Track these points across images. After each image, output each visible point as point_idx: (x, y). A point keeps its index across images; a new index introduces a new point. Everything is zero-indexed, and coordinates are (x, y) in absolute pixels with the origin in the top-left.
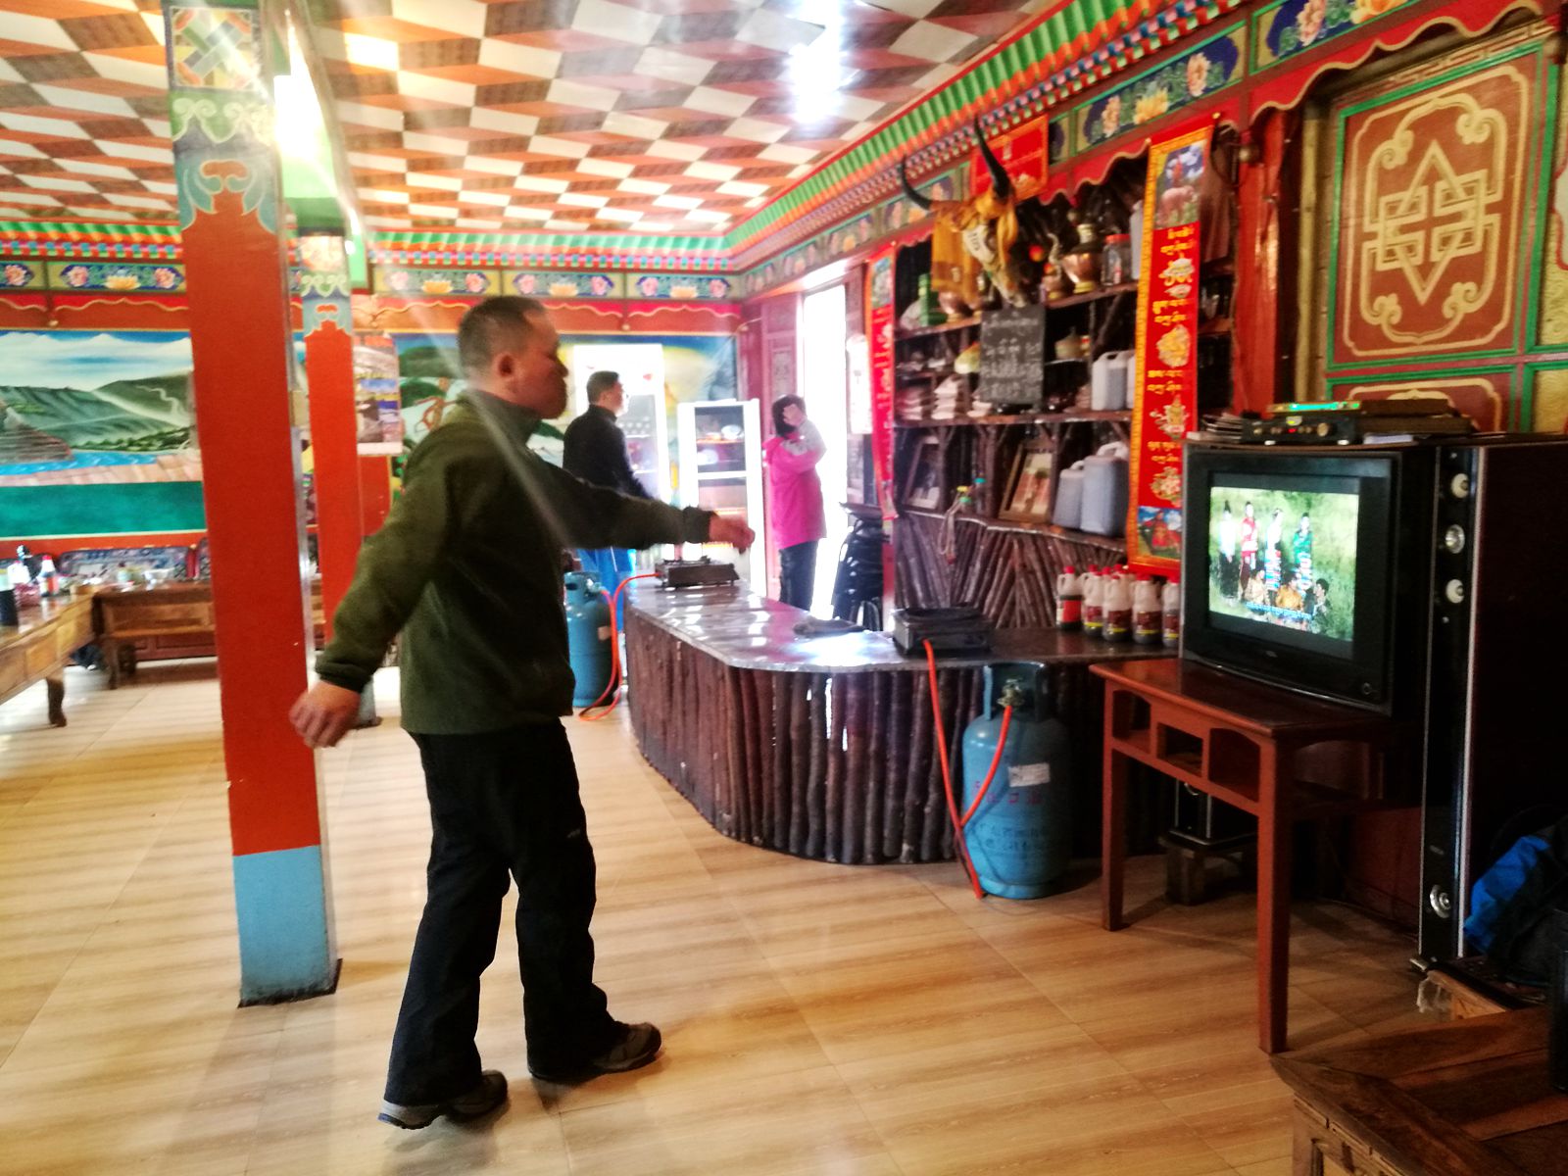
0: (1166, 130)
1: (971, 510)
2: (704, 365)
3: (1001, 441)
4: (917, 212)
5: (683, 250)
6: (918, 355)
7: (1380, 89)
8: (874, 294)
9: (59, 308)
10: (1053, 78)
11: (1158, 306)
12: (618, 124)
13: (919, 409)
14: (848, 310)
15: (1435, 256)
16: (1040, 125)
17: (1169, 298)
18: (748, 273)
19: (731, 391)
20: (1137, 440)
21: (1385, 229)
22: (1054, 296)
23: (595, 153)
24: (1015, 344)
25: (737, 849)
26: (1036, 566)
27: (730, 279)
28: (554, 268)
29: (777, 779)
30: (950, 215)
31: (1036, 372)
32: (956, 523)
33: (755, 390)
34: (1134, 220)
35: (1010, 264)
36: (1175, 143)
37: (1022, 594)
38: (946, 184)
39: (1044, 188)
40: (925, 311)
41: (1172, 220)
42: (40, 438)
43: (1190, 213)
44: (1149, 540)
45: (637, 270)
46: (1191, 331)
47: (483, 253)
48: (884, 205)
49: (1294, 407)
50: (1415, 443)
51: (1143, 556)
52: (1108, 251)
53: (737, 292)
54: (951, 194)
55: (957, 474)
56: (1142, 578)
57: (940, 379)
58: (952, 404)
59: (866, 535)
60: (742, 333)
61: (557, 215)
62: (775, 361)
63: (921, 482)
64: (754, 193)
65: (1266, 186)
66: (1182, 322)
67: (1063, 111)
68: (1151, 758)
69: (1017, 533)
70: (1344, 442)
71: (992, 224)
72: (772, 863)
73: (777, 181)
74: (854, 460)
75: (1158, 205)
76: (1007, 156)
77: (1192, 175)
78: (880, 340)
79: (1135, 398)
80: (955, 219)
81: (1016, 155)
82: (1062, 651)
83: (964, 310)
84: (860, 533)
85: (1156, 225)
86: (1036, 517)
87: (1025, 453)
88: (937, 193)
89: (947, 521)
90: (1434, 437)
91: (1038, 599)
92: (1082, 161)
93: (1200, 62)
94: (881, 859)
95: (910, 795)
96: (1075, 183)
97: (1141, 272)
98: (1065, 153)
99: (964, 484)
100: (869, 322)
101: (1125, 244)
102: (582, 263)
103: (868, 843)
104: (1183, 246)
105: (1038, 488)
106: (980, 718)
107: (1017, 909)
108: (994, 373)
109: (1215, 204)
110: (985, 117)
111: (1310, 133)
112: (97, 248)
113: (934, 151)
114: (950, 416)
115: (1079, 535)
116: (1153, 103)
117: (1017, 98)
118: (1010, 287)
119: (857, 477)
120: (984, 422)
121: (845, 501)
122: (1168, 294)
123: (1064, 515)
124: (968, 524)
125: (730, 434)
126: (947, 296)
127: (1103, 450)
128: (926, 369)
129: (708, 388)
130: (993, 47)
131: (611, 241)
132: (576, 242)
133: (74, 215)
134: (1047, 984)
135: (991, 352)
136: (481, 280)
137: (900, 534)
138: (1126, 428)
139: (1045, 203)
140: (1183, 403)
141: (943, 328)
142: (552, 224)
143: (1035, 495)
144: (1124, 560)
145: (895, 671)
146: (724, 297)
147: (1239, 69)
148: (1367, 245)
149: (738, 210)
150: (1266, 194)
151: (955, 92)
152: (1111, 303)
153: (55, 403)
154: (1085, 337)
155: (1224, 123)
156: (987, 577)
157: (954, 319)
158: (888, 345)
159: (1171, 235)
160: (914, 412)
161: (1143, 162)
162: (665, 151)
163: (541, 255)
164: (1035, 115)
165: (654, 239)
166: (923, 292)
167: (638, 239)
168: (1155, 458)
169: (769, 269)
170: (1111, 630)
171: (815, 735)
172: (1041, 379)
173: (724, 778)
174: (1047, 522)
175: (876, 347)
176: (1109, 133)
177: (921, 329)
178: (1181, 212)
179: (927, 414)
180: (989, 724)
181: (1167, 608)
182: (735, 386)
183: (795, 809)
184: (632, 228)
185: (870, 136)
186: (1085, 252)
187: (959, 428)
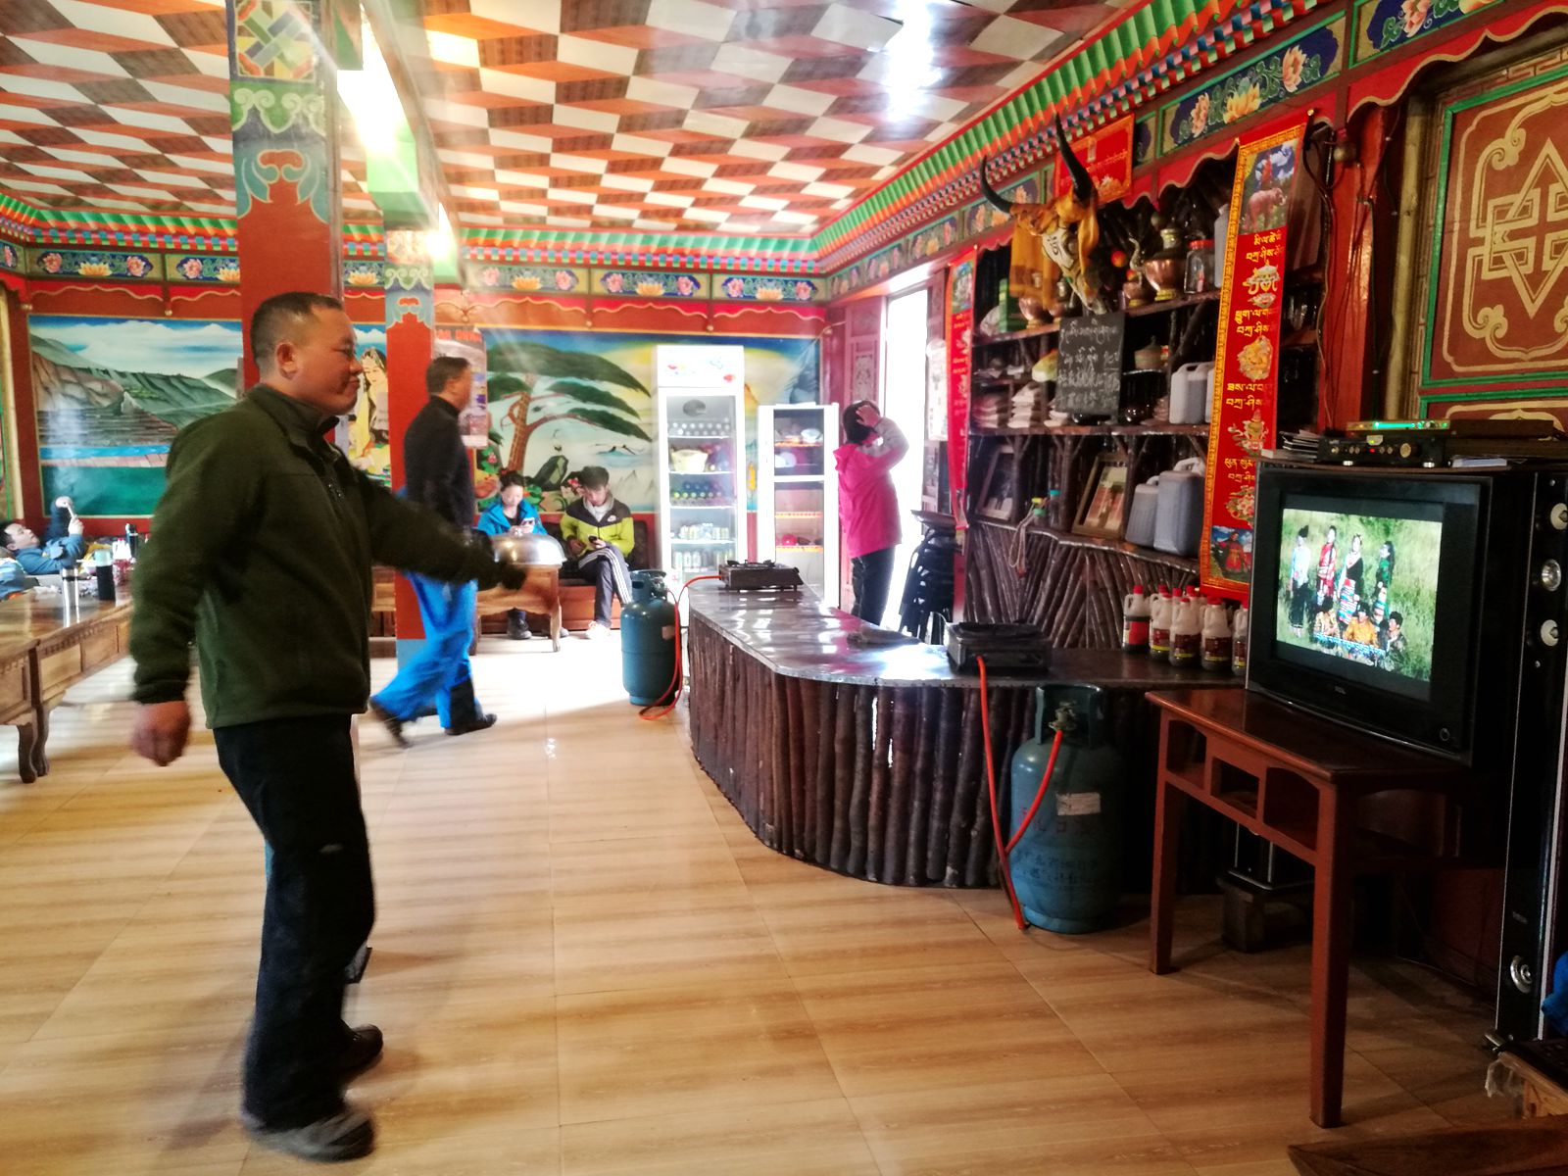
0: (1255, 128)
1: (1044, 522)
2: (788, 368)
3: (1076, 452)
4: (1000, 216)
5: (769, 252)
6: (997, 362)
7: (1492, 84)
8: (955, 298)
9: (173, 299)
10: (1140, 75)
11: (1239, 316)
12: (699, 122)
13: (995, 417)
14: (930, 315)
15: (1547, 264)
16: (1126, 124)
17: (1252, 307)
18: (835, 275)
19: (813, 395)
20: (1213, 456)
21: (1492, 235)
22: (1134, 303)
23: (677, 151)
24: (1093, 353)
25: (778, 860)
26: (1108, 585)
27: (815, 281)
28: (642, 267)
29: (820, 793)
30: (1030, 218)
31: (1113, 383)
32: (1028, 536)
33: (836, 396)
34: (1218, 224)
35: (1088, 270)
36: (1265, 143)
37: (1092, 613)
38: (1030, 187)
39: (1127, 191)
40: (1005, 316)
41: (1259, 224)
42: (152, 422)
43: (1278, 217)
44: (1222, 561)
45: (723, 271)
46: (1273, 343)
47: (573, 251)
48: (968, 208)
49: (1377, 425)
50: (1509, 468)
51: (1215, 579)
52: (1191, 257)
53: (822, 295)
54: (1034, 198)
55: (1032, 485)
56: (1212, 601)
57: (1018, 387)
58: (1029, 413)
59: (939, 545)
60: (825, 336)
61: (645, 214)
62: (856, 364)
63: (995, 492)
64: (839, 194)
65: (1363, 187)
66: (1264, 333)
67: (1149, 111)
68: (1206, 796)
69: (1089, 549)
70: (1430, 465)
71: (1072, 228)
72: (812, 879)
73: (863, 183)
74: (931, 467)
75: (1244, 208)
76: (1091, 158)
77: (1282, 176)
78: (959, 345)
79: (1213, 412)
80: (1033, 223)
81: (1100, 157)
82: (1126, 675)
83: (1044, 317)
84: (932, 542)
85: (1240, 230)
86: (1110, 532)
87: (1101, 466)
88: (1021, 196)
89: (1018, 534)
90: (1531, 461)
91: (1108, 618)
92: (1166, 163)
93: (1298, 55)
94: (923, 881)
95: (956, 818)
96: (1159, 185)
97: (1223, 280)
98: (1150, 154)
99: (1039, 496)
100: (949, 327)
101: (1210, 250)
102: (669, 263)
103: (911, 863)
104: (1270, 252)
105: (1113, 503)
106: (1031, 741)
107: (1058, 943)
108: (1071, 382)
109: (1307, 207)
110: (1070, 117)
111: (1414, 131)
112: (211, 242)
113: (1018, 152)
114: (1026, 425)
115: (1149, 553)
116: (1245, 100)
117: (1103, 97)
118: (1089, 293)
119: (933, 485)
120: (1060, 432)
121: (919, 508)
122: (1251, 303)
123: (1137, 533)
124: (1041, 537)
125: (809, 437)
126: (1026, 303)
127: (1180, 465)
128: (1004, 376)
129: (790, 391)
130: (1080, 43)
131: (700, 242)
132: (663, 242)
133: (190, 209)
134: (1083, 1028)
135: (1069, 361)
136: (570, 278)
137: (972, 545)
138: (1203, 442)
139: (1128, 207)
140: (1262, 419)
141: (1021, 335)
142: (640, 223)
143: (1109, 510)
144: (1196, 582)
145: (945, 687)
146: (810, 299)
147: (1337, 63)
148: (1472, 252)
149: (826, 212)
150: (1361, 195)
151: (1040, 91)
152: (1192, 313)
153: (167, 389)
154: (1167, 347)
155: (1318, 121)
156: (1057, 593)
157: (1033, 326)
158: (966, 351)
159: (1257, 242)
160: (991, 420)
161: (1231, 163)
162: (747, 150)
163: (629, 254)
164: (1121, 115)
165: (741, 241)
166: (1002, 297)
167: (725, 241)
168: (1230, 476)
169: (854, 271)
170: (1177, 655)
171: (860, 750)
172: (1118, 389)
173: (768, 786)
174: (1120, 538)
175: (955, 352)
176: (1197, 133)
177: (1001, 335)
178: (1267, 216)
179: (1003, 422)
180: (1041, 748)
181: (1237, 635)
182: (818, 389)
183: (838, 823)
184: (720, 229)
185: (954, 137)
186: (1168, 258)
187: (1035, 437)
